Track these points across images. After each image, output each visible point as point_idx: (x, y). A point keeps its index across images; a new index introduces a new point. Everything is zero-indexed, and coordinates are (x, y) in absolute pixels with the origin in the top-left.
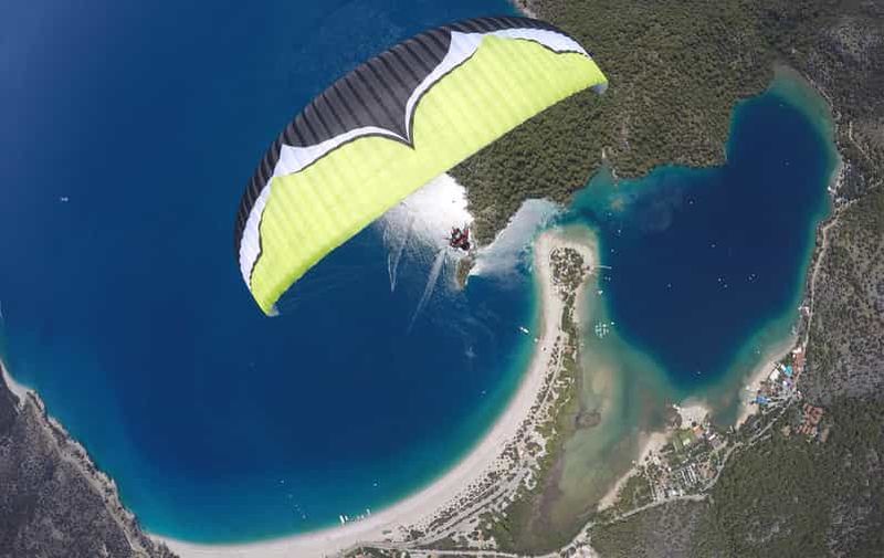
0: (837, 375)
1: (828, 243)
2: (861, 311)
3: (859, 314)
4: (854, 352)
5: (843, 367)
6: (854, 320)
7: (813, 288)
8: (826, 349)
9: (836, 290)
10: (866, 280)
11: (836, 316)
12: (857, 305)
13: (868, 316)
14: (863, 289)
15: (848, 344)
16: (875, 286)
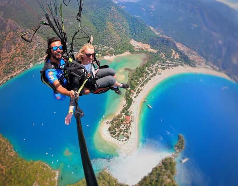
0: (42, 46)
1: (4, 77)
2: (19, 52)
3: (21, 52)
4: (32, 46)
5: (38, 46)
6: (24, 52)
7: (23, 69)
8: (37, 53)
9: (18, 62)
10: (9, 57)
11: (26, 57)
12: (19, 54)
13: (20, 49)
14: (12, 56)
15: (32, 49)
16: (9, 53)
